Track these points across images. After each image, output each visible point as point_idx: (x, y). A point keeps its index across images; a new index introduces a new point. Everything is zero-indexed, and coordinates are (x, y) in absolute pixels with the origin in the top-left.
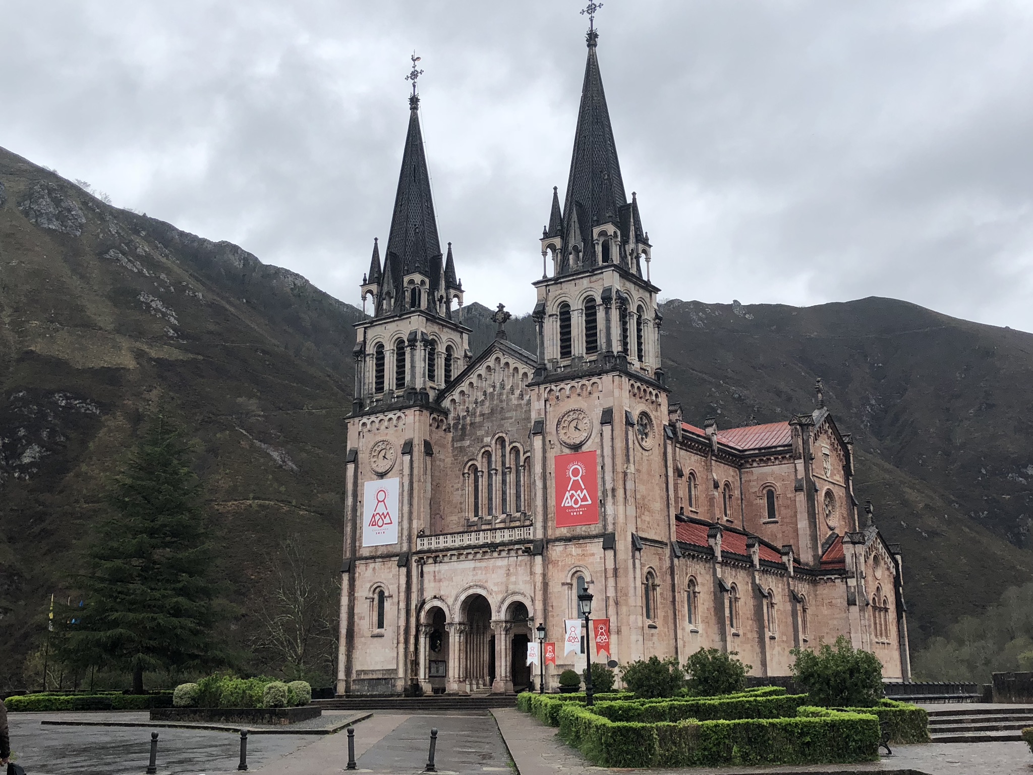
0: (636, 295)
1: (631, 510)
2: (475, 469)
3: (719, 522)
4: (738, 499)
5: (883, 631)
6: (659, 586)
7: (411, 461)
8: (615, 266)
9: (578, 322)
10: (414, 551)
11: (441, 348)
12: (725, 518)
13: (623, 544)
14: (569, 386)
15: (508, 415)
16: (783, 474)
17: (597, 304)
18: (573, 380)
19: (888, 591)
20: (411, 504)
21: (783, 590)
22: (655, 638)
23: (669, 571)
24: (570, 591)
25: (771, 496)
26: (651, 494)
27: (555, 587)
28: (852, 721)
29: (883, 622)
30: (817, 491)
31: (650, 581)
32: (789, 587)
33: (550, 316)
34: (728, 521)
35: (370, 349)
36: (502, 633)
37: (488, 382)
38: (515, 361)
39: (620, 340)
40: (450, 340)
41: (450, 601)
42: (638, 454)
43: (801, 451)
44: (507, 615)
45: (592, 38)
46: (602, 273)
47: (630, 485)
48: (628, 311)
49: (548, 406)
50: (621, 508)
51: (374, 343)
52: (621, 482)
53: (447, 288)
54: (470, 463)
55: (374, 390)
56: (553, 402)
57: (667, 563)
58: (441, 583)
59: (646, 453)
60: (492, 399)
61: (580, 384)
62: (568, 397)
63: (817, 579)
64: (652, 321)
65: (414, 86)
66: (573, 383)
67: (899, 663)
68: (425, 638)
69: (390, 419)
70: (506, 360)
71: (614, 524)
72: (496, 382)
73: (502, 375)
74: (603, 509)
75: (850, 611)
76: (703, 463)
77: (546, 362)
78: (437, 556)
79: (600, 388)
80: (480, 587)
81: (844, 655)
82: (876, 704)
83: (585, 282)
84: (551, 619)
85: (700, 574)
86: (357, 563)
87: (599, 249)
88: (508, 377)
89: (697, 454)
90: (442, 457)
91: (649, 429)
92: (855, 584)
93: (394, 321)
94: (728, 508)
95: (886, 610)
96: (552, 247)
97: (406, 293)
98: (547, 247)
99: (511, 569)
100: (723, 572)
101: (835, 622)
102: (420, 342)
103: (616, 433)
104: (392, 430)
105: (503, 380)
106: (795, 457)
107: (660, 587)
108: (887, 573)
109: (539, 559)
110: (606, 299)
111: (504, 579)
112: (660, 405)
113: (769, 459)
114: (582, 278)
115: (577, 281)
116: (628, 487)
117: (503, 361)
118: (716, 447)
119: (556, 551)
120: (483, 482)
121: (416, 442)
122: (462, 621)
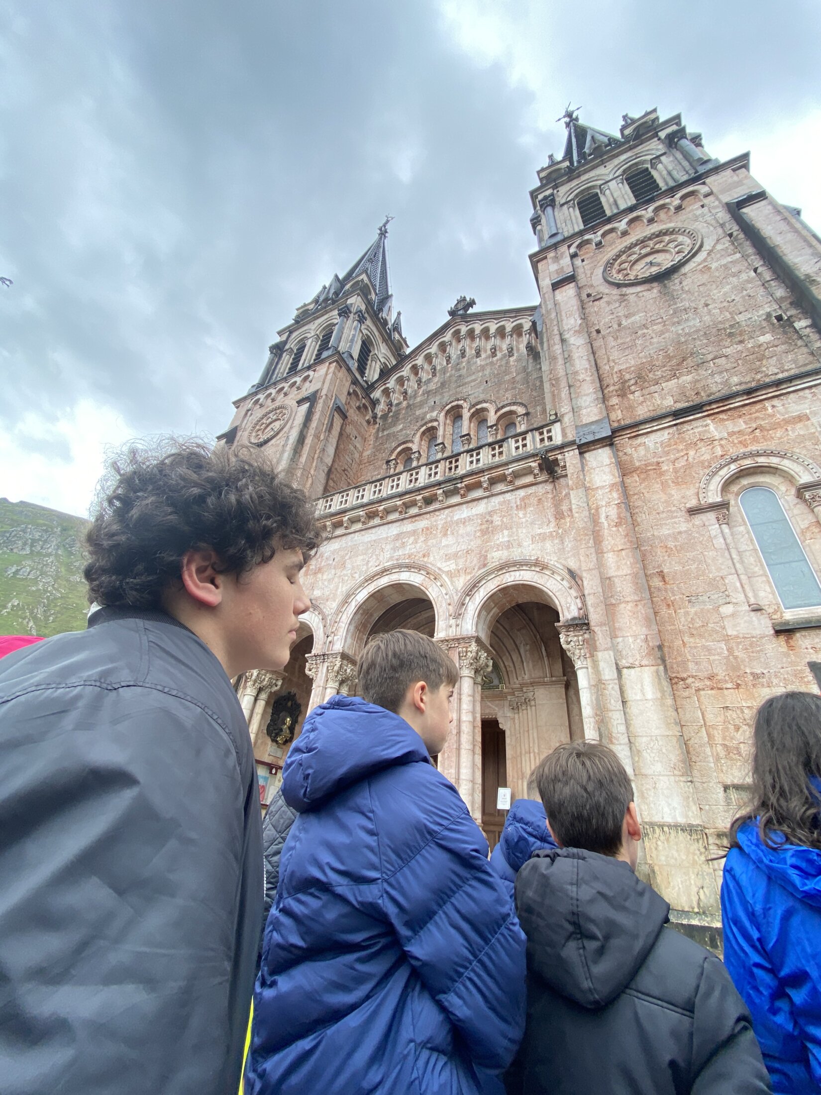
2: (406, 456)
7: (310, 414)
9: (618, 188)
14: (626, 221)
15: (468, 379)
18: (633, 211)
24: (725, 528)
33: (563, 204)
35: (290, 346)
37: (439, 359)
38: (483, 322)
41: (331, 607)
44: (480, 627)
49: (577, 262)
51: (296, 341)
54: (399, 449)
56: (590, 253)
58: (320, 575)
60: (444, 373)
62: (625, 233)
66: (636, 214)
68: (256, 699)
69: (293, 384)
70: (470, 327)
88: (472, 343)
93: (326, 312)
99: (496, 519)
102: (354, 314)
104: (292, 395)
109: (600, 456)
111: (476, 543)
114: (618, 155)
115: (608, 163)
117: (465, 330)
121: (322, 393)
122: (350, 652)
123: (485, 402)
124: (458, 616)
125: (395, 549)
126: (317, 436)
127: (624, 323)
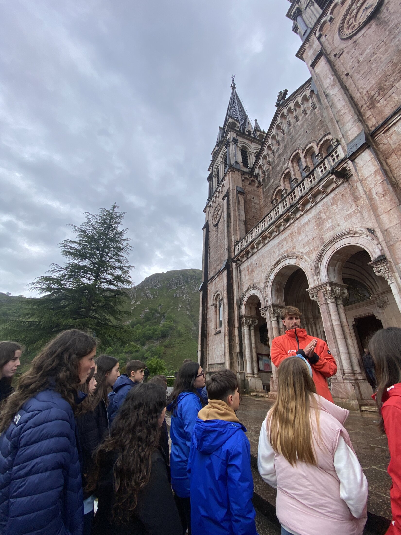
2: (280, 194)
7: (228, 201)
10: (233, 257)
15: (297, 137)
36: (329, 301)
38: (294, 100)
41: (262, 285)
44: (330, 275)
51: (216, 169)
53: (255, 131)
54: (276, 192)
58: (254, 273)
68: (250, 329)
70: (288, 107)
78: (247, 252)
80: (288, 257)
86: (209, 282)
102: (232, 142)
117: (286, 111)
122: (277, 303)
123: (309, 143)
124: (317, 274)
125: (279, 250)
126: (235, 210)
127: (361, 59)
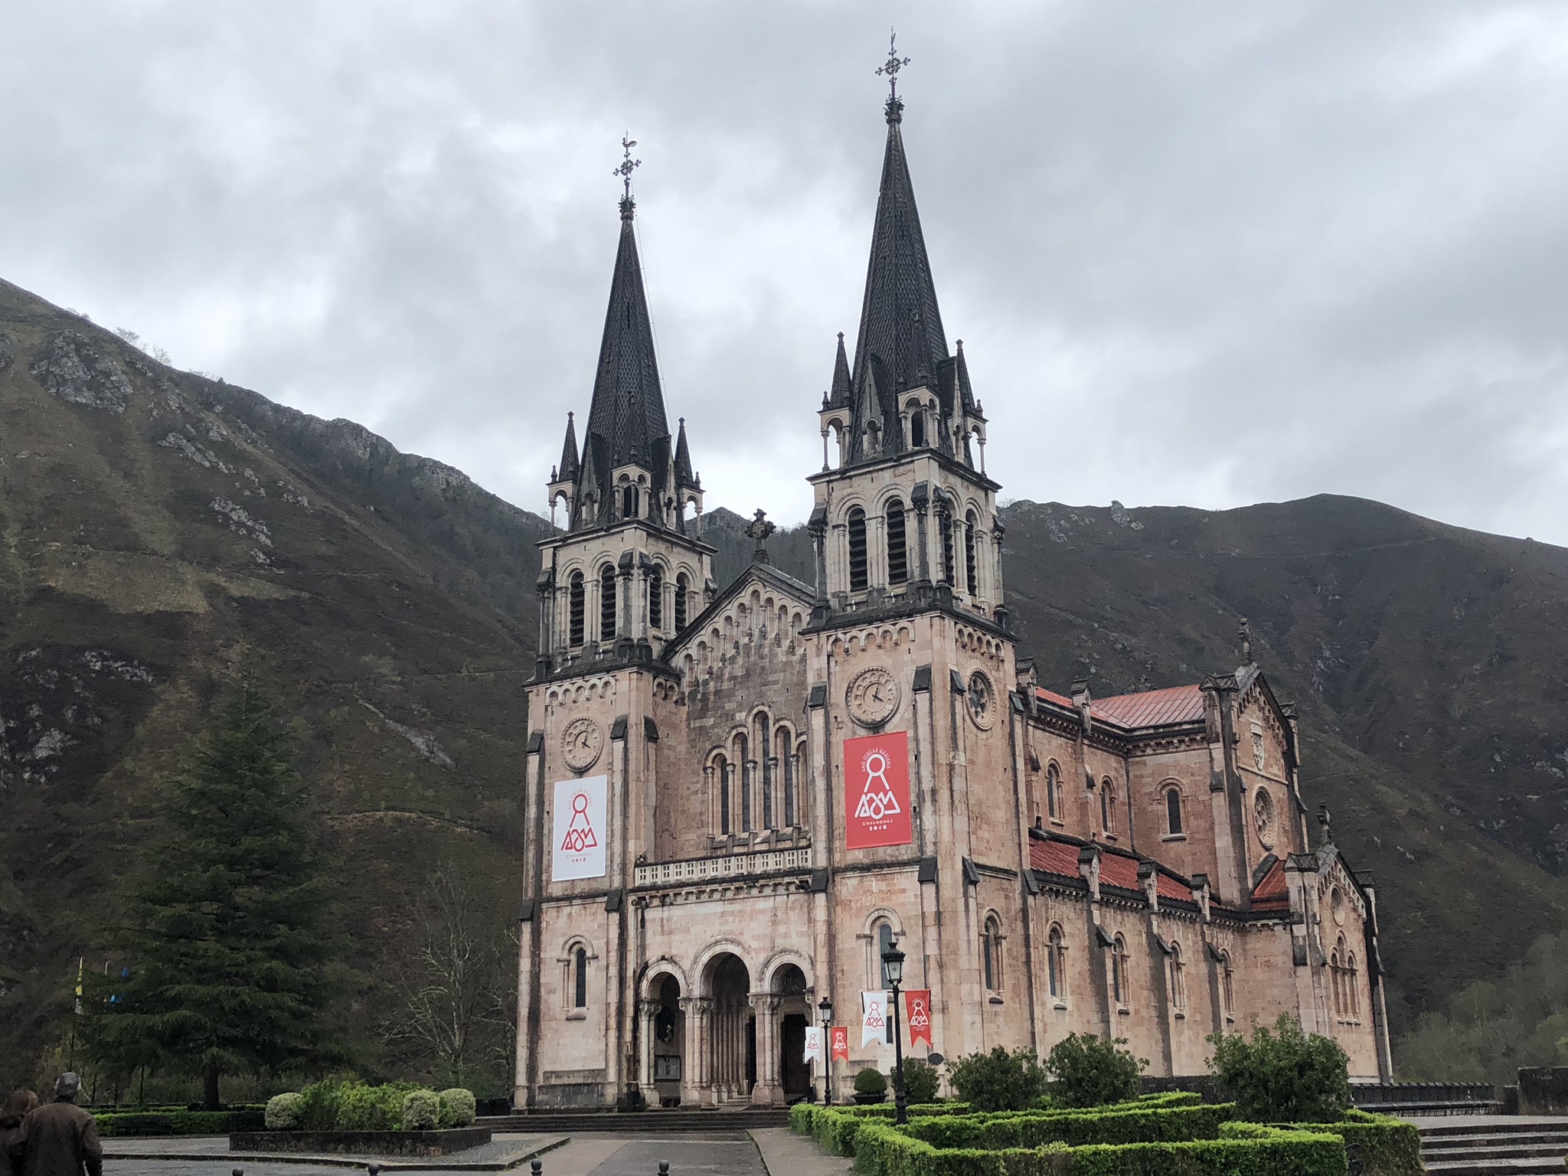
0: (964, 495)
1: (961, 823)
2: (722, 760)
3: (1096, 839)
4: (1123, 804)
5: (1349, 1006)
6: (1005, 938)
7: (626, 749)
8: (931, 451)
9: (877, 537)
10: (630, 886)
11: (670, 578)
12: (1105, 834)
13: (950, 875)
14: (865, 633)
15: (771, 678)
16: (1193, 765)
17: (906, 508)
18: (870, 623)
19: (1355, 943)
20: (625, 816)
21: (1195, 942)
22: (1001, 1019)
23: (1020, 914)
24: (869, 948)
25: (1174, 798)
26: (991, 796)
27: (847, 942)
28: (1304, 1144)
29: (1348, 992)
30: (1243, 790)
31: (992, 932)
32: (1203, 939)
33: (834, 527)
34: (1108, 837)
35: (563, 580)
36: (766, 1012)
37: (741, 628)
38: (781, 596)
39: (941, 564)
40: (684, 565)
41: (686, 964)
42: (972, 737)
43: (1219, 730)
44: (773, 986)
45: (894, 110)
46: (913, 461)
47: (959, 784)
48: (953, 519)
49: (832, 664)
50: (946, 820)
51: (568, 572)
52: (945, 779)
53: (679, 486)
54: (714, 753)
55: (568, 642)
56: (840, 659)
57: (1017, 904)
58: (673, 936)
59: (983, 735)
60: (748, 655)
61: (881, 630)
62: (863, 650)
63: (1247, 925)
64: (990, 534)
65: (627, 185)
66: (871, 629)
67: (1373, 1054)
68: (649, 1021)
69: (593, 686)
70: (768, 595)
71: (935, 844)
72: (754, 627)
73: (761, 618)
74: (918, 820)
75: (1298, 974)
76: (1070, 750)
77: (829, 597)
78: (665, 894)
79: (911, 636)
80: (732, 942)
81: (1289, 1043)
82: (1341, 1117)
83: (887, 476)
84: (840, 990)
85: (1068, 918)
86: (544, 906)
87: (907, 426)
88: (772, 620)
89: (1061, 736)
90: (672, 743)
91: (986, 698)
92: (1305, 933)
93: (599, 537)
94: (1108, 818)
95: (1353, 972)
96: (836, 423)
97: (616, 495)
98: (830, 423)
99: (779, 914)
100: (1103, 917)
101: (1275, 992)
102: (638, 568)
103: (937, 704)
104: (596, 703)
105: (764, 626)
106: (1209, 740)
107: (1008, 940)
108: (1353, 915)
109: (820, 898)
110: (920, 502)
111: (768, 931)
112: (1003, 661)
113: (1171, 743)
114: (882, 469)
115: (875, 475)
116: (956, 787)
117: (764, 596)
118: (1088, 725)
119: (848, 886)
120: (734, 781)
121: (632, 720)
122: (707, 996)
123: (787, 719)
124: (761, 980)
